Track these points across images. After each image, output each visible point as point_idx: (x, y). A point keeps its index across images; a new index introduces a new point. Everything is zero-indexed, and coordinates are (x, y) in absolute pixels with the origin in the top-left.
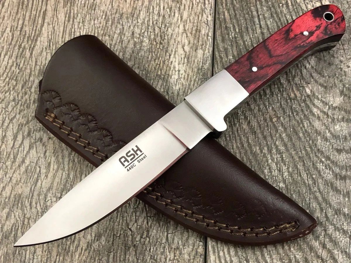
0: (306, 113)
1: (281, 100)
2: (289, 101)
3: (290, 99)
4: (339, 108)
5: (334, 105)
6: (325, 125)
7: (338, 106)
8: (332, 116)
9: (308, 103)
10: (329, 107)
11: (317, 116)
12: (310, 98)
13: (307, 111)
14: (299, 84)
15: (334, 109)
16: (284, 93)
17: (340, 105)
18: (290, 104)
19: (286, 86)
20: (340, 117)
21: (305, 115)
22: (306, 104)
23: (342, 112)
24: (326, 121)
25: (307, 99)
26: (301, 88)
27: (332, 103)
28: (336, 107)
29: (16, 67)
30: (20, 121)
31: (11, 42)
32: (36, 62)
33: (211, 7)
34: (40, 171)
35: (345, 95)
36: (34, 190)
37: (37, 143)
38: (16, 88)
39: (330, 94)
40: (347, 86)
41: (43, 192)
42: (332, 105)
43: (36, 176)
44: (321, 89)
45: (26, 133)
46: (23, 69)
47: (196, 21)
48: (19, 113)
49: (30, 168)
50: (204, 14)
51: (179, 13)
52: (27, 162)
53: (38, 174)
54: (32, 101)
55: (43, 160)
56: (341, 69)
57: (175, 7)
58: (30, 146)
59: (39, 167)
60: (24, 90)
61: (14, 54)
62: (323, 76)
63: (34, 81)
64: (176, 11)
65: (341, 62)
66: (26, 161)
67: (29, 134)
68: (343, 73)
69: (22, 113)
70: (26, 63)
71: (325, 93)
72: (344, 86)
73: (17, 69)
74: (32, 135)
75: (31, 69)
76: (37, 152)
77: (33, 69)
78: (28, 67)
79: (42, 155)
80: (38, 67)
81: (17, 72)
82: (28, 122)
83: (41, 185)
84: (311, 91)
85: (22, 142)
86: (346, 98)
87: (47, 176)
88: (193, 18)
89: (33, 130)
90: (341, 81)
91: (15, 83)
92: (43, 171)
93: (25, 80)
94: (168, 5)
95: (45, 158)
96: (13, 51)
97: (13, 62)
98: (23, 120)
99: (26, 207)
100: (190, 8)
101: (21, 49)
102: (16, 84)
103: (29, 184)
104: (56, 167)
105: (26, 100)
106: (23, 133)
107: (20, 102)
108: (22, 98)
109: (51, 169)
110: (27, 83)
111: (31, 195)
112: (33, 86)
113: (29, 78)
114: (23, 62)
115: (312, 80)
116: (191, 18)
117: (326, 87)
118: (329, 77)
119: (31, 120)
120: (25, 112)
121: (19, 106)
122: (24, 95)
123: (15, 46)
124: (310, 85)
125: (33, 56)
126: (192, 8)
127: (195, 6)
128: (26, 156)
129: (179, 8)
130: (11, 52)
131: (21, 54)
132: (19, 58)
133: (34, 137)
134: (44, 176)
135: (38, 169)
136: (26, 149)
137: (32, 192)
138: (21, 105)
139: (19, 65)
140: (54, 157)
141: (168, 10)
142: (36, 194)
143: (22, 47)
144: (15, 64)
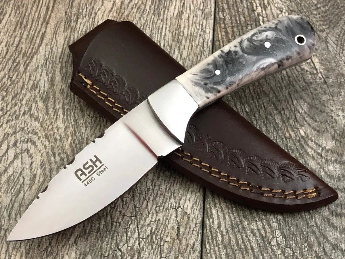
0: (301, 152)
1: (277, 138)
2: (284, 139)
3: (285, 138)
4: (331, 150)
5: (327, 148)
6: (319, 165)
7: (331, 149)
8: (325, 157)
9: (302, 143)
10: (322, 149)
11: (311, 156)
12: (304, 139)
13: (302, 150)
14: (293, 126)
15: (327, 151)
16: (280, 132)
17: (332, 148)
18: (285, 142)
19: (281, 126)
20: (333, 159)
21: (300, 154)
22: (301, 144)
23: (335, 154)
24: (320, 161)
25: (302, 140)
26: (296, 130)
27: (325, 146)
28: (329, 150)
29: (8, 79)
30: (6, 131)
31: (5, 56)
32: (30, 77)
33: (210, 50)
34: (23, 182)
35: (337, 140)
36: (15, 201)
37: (23, 154)
38: (5, 99)
39: (322, 137)
40: (338, 132)
41: (25, 203)
42: (325, 147)
43: (18, 186)
44: (315, 133)
45: (12, 143)
46: (15, 82)
47: (195, 60)
48: (7, 123)
49: (12, 178)
50: (203, 55)
51: (179, 52)
52: (10, 171)
53: (21, 185)
54: (22, 113)
55: (28, 171)
56: (332, 117)
57: (176, 46)
58: (15, 156)
59: (23, 178)
60: (14, 101)
61: (7, 67)
62: (316, 121)
63: (26, 94)
64: (176, 50)
65: (332, 111)
66: (8, 171)
67: (15, 144)
68: (334, 120)
69: (10, 124)
70: (19, 77)
71: (318, 136)
72: (335, 132)
73: (9, 80)
74: (18, 145)
75: (24, 83)
76: (22, 163)
77: (26, 83)
78: (21, 80)
79: (28, 166)
80: (32, 82)
81: (9, 84)
82: (15, 133)
83: (24, 196)
84: (305, 133)
85: (7, 151)
86: (337, 143)
87: (30, 188)
88: (192, 58)
89: (19, 140)
90: (332, 127)
91: (4, 94)
92: (27, 182)
93: (16, 92)
94: (168, 43)
95: (31, 170)
96: (6, 64)
97: (5, 74)
98: (10, 130)
99: (4, 218)
100: (190, 48)
101: (15, 64)
102: (6, 95)
103: (10, 195)
104: (42, 179)
105: (16, 111)
106: (8, 143)
107: (9, 113)
108: (11, 108)
109: (37, 181)
110: (18, 95)
111: (11, 206)
112: (25, 99)
113: (21, 90)
114: (15, 75)
115: (306, 123)
116: (191, 57)
117: (318, 131)
118: (321, 123)
119: (19, 131)
120: (13, 122)
121: (6, 116)
122: (13, 106)
123: (9, 59)
124: (303, 128)
125: (27, 71)
126: (191, 49)
127: (194, 47)
128: (9, 165)
129: (179, 47)
130: (4, 65)
131: (15, 68)
132: (11, 71)
133: (20, 148)
134: (27, 188)
135: (21, 180)
136: (11, 158)
137: (12, 202)
138: (10, 115)
139: (12, 78)
140: (41, 169)
141: (168, 48)
142: (16, 205)
143: (17, 61)
144: (7, 76)
